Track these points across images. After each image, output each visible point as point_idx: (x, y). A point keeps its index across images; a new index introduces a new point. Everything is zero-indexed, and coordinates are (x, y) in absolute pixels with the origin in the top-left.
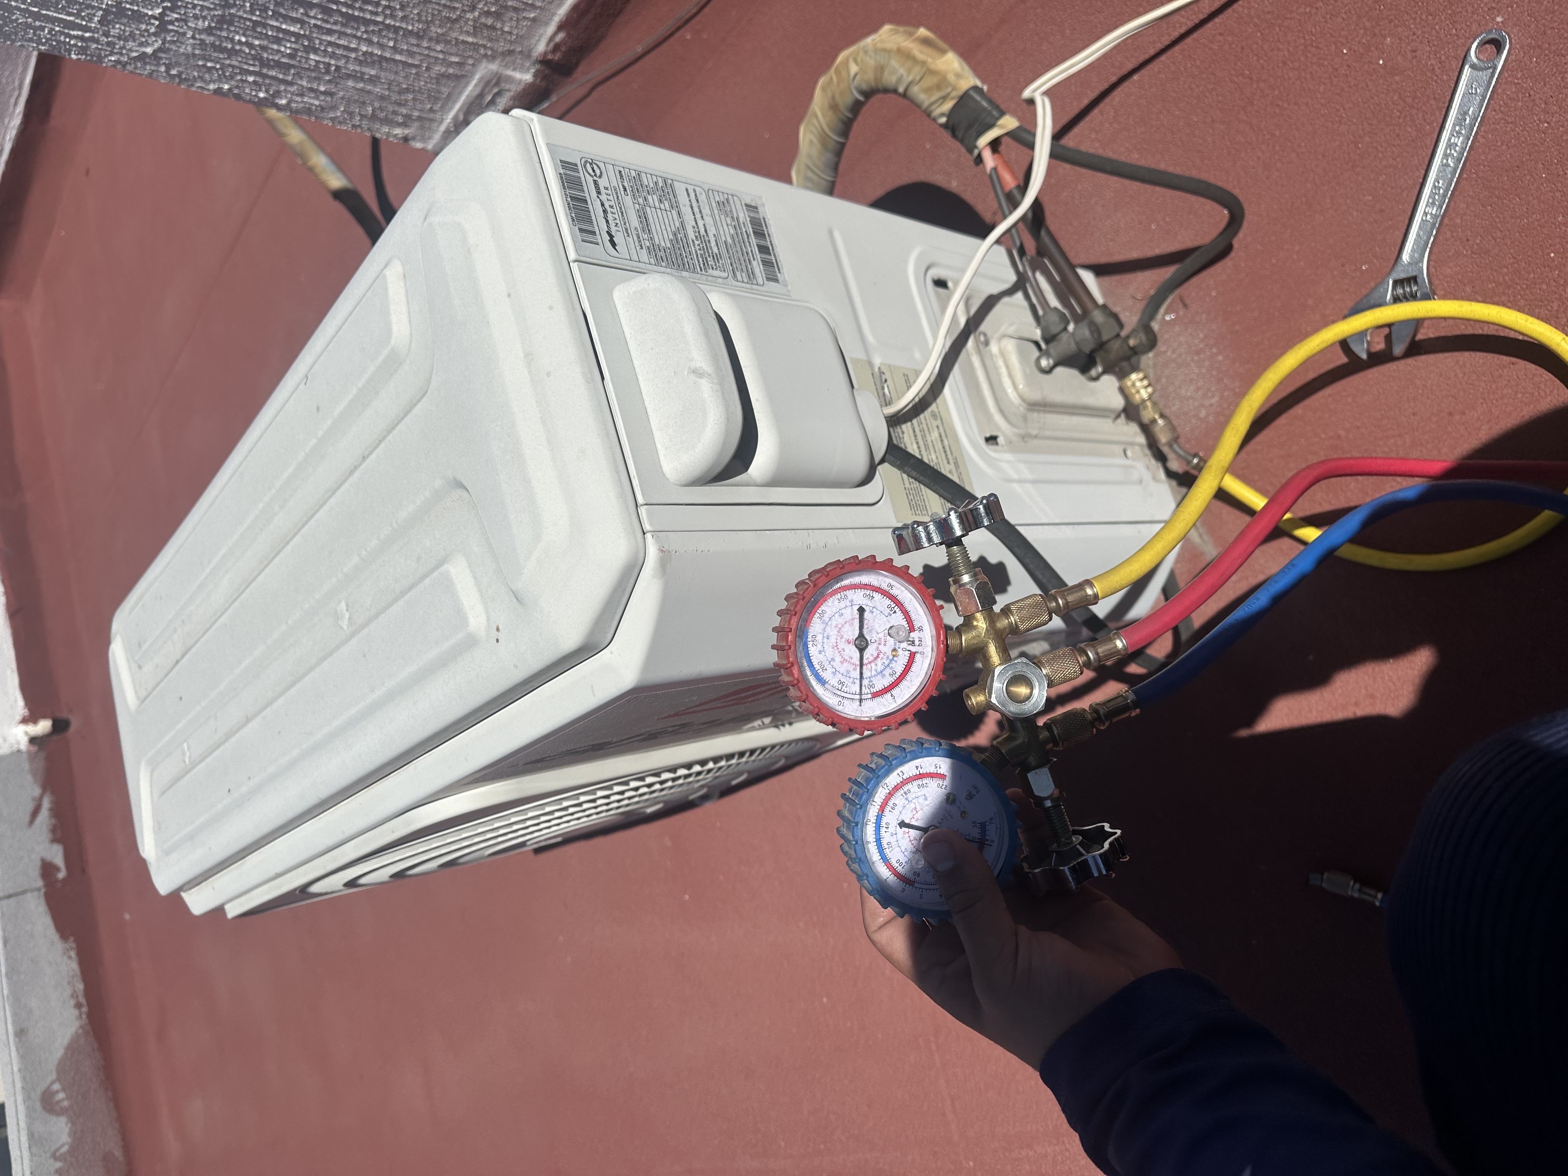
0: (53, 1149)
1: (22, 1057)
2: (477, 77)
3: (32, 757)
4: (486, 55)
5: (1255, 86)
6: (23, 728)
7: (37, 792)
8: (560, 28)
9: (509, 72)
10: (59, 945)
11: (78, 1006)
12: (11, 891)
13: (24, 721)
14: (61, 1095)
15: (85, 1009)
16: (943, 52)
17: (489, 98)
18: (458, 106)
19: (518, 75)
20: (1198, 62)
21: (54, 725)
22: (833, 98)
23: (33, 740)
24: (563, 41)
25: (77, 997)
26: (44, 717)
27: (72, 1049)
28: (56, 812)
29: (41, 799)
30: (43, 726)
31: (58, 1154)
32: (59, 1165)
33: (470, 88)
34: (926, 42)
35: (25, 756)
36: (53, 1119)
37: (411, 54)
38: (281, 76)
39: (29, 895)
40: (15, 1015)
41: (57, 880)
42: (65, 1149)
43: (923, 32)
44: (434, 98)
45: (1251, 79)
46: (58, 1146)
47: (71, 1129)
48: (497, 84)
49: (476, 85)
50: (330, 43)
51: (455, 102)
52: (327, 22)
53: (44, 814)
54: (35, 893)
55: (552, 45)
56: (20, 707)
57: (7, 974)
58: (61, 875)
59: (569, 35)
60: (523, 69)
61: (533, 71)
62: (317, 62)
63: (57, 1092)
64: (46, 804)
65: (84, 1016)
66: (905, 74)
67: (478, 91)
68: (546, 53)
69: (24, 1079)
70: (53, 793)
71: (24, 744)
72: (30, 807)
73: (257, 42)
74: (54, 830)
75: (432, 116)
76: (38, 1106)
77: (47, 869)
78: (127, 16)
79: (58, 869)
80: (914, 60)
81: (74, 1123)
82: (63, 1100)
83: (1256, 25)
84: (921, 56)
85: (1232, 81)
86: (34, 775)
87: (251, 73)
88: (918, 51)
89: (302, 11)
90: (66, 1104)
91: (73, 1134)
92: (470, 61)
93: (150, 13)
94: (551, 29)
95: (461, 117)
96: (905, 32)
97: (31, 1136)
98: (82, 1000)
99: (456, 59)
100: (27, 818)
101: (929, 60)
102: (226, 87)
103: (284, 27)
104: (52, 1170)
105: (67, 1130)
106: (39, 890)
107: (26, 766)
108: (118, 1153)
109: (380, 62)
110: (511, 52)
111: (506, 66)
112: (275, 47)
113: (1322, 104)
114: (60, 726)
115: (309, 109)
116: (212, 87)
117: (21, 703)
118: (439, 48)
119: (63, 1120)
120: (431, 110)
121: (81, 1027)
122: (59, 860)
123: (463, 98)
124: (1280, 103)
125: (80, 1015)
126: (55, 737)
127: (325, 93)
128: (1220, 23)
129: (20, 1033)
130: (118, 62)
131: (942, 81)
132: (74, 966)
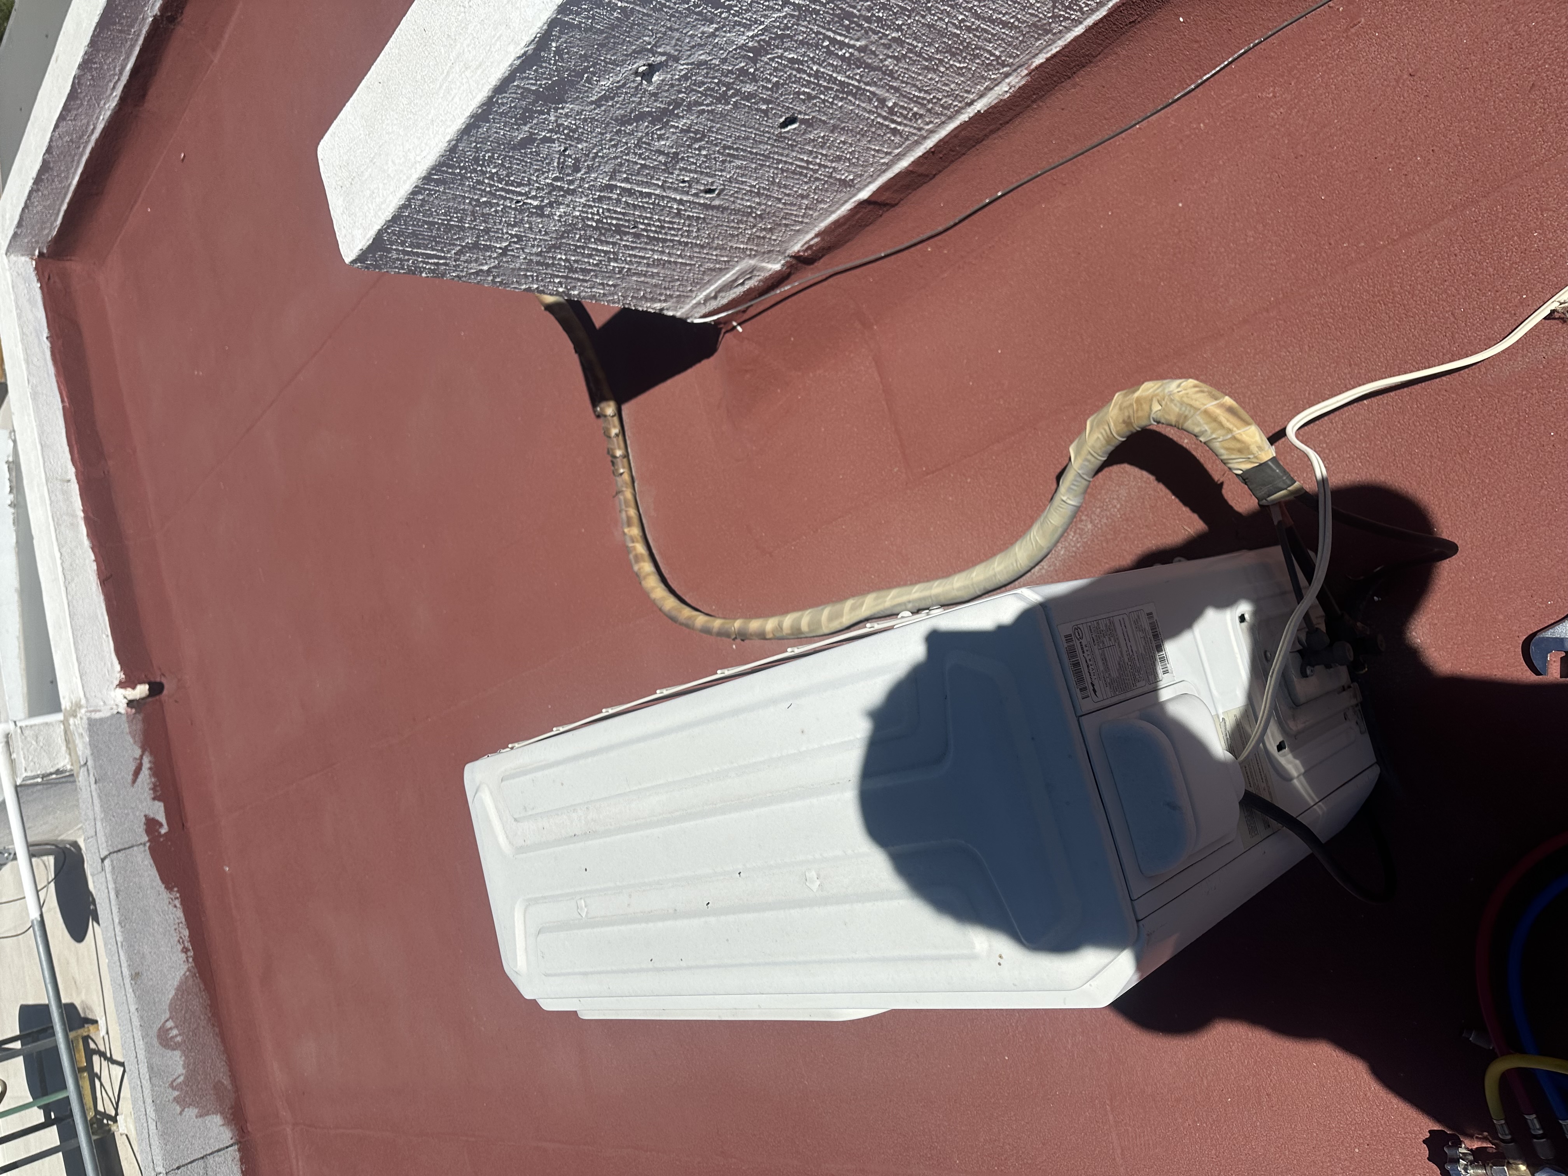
0: (171, 1079)
1: (139, 998)
2: (737, 269)
3: (131, 719)
4: (750, 255)
5: (1472, 439)
6: (121, 692)
7: (138, 752)
8: (816, 236)
9: (764, 264)
10: (165, 895)
11: (185, 950)
12: (120, 847)
13: (122, 685)
14: (175, 1032)
15: (191, 953)
16: (1248, 424)
17: (741, 281)
18: (712, 288)
19: (770, 266)
20: (1423, 406)
21: (150, 689)
22: (1129, 417)
23: (131, 703)
24: (817, 243)
25: (183, 942)
26: (141, 683)
27: (181, 990)
28: (156, 771)
29: (141, 757)
30: (142, 690)
31: (175, 1084)
32: (176, 1093)
33: (728, 276)
34: (1230, 410)
35: (124, 718)
36: (169, 1053)
37: (691, 258)
38: (581, 277)
39: (135, 848)
40: (130, 959)
41: (160, 835)
42: (181, 1079)
43: (1228, 400)
44: (694, 283)
45: (1469, 433)
46: (174, 1077)
47: (184, 1061)
48: (751, 272)
49: (734, 274)
50: (630, 255)
51: (711, 286)
52: (635, 242)
53: (145, 772)
54: (142, 848)
55: (806, 246)
56: (117, 673)
57: (120, 923)
58: (163, 831)
59: (823, 240)
60: (775, 261)
61: (783, 262)
62: (614, 267)
63: (171, 1028)
64: (146, 764)
65: (191, 960)
66: (1209, 432)
67: (734, 278)
68: (799, 251)
69: (141, 1018)
70: (151, 753)
71: (123, 708)
72: (132, 767)
73: (573, 258)
74: (154, 789)
75: (689, 294)
76: (155, 1042)
77: (151, 825)
78: (480, 249)
79: (161, 825)
80: (1221, 425)
81: (187, 1057)
82: (176, 1036)
83: (1478, 392)
84: (1228, 425)
85: (1451, 429)
86: (134, 737)
87: (558, 276)
88: (1224, 418)
89: (618, 237)
90: (179, 1039)
91: (186, 1066)
92: (736, 259)
93: (498, 246)
94: (811, 235)
95: (713, 295)
96: (1210, 393)
97: (151, 1068)
98: (188, 945)
99: (726, 259)
100: (130, 778)
101: (1235, 429)
102: (535, 286)
103: (599, 248)
104: (171, 1098)
105: (182, 1063)
106: (144, 844)
107: (126, 727)
108: (226, 1082)
109: (664, 265)
110: (770, 252)
111: (763, 261)
112: (586, 260)
113: (1528, 470)
114: (156, 689)
115: (594, 296)
116: (524, 287)
117: (118, 667)
118: (714, 253)
119: (177, 1053)
120: (691, 291)
121: (188, 970)
122: (161, 817)
123: (720, 282)
124: (1492, 458)
125: (187, 958)
126: (150, 699)
127: (612, 285)
128: (1447, 382)
129: (136, 976)
130: (458, 276)
131: (1244, 450)
132: (180, 914)
